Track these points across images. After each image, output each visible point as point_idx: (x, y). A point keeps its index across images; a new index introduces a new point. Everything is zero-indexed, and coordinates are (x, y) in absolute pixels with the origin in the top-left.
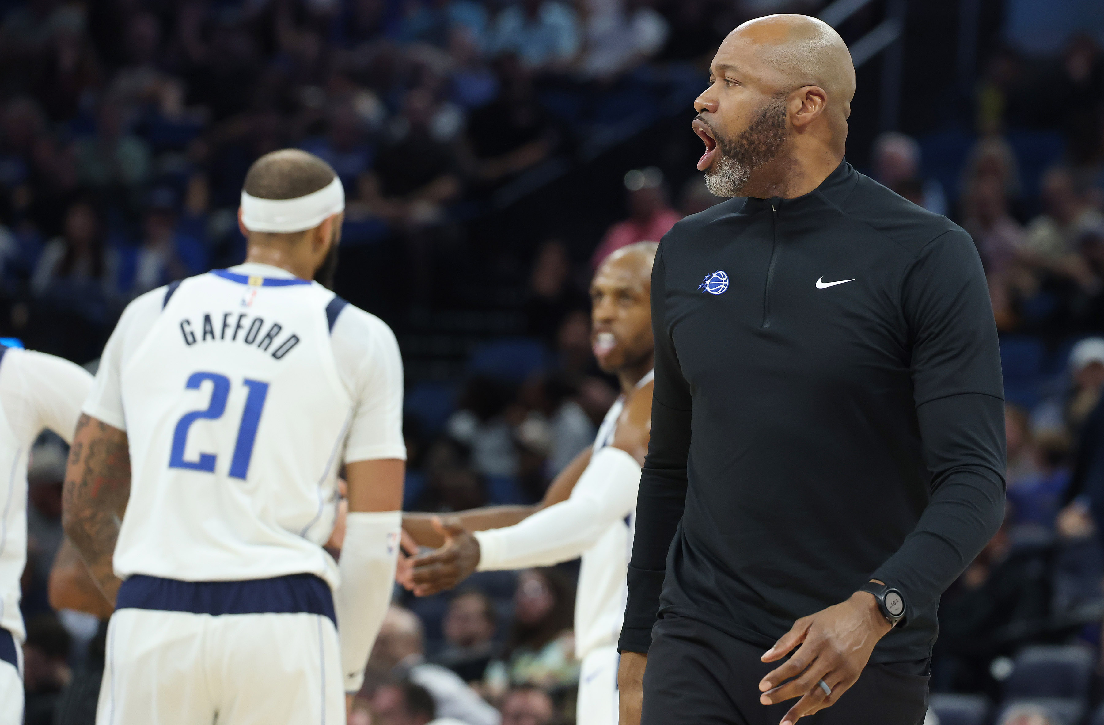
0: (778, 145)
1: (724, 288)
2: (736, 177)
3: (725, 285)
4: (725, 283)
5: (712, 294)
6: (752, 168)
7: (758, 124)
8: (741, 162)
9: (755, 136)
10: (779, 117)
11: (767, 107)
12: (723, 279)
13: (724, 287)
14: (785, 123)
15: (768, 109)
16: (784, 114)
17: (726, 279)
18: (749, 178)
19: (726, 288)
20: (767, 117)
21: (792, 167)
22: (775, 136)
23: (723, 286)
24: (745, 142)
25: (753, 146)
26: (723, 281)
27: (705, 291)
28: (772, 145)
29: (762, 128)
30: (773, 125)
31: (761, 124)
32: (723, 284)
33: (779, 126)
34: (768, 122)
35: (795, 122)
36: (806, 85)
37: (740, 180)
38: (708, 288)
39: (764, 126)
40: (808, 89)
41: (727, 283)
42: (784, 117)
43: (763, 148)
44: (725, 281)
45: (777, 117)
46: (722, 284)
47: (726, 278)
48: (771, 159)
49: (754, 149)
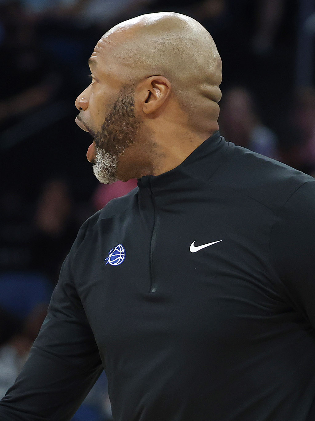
0: (132, 132)
1: (121, 260)
2: (107, 164)
3: (122, 256)
4: (122, 254)
5: (112, 265)
6: (117, 155)
7: (111, 116)
8: (107, 151)
9: (111, 127)
10: (127, 107)
11: (116, 100)
12: (121, 251)
13: (122, 258)
14: (134, 111)
15: (117, 101)
16: (132, 104)
17: (123, 252)
18: (117, 164)
19: (123, 259)
20: (117, 109)
21: (154, 149)
22: (127, 124)
23: (120, 258)
24: (106, 133)
25: (112, 136)
26: (121, 253)
27: (107, 263)
28: (127, 133)
29: (115, 119)
30: (123, 115)
31: (113, 116)
32: (121, 256)
33: (129, 116)
34: (119, 113)
35: (145, 110)
36: (150, 76)
37: (111, 166)
38: (109, 261)
39: (117, 117)
40: (152, 79)
41: (124, 255)
42: (132, 107)
43: (121, 137)
44: (123, 253)
45: (125, 108)
46: (119, 256)
47: (123, 250)
48: (131, 144)
49: (114, 138)
